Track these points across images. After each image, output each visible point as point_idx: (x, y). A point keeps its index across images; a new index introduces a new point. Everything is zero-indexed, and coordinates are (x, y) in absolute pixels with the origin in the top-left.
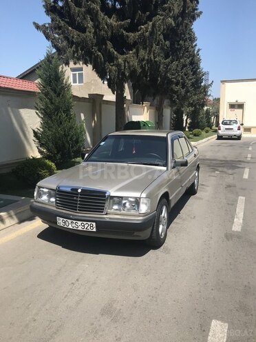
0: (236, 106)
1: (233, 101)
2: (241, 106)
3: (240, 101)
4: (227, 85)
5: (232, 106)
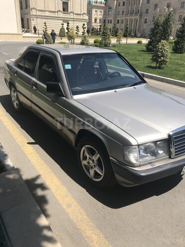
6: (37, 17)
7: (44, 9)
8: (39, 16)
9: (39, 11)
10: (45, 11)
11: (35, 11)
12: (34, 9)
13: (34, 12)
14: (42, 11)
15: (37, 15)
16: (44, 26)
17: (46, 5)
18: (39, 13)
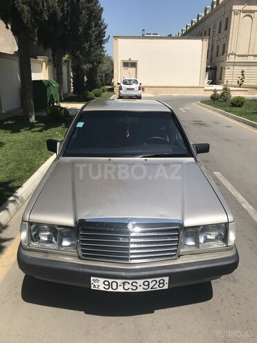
0: (130, 65)
1: (126, 59)
2: (134, 65)
3: (133, 59)
4: (120, 41)
5: (126, 64)
6: (235, 64)
7: (247, 54)
8: (237, 62)
9: (239, 56)
10: (247, 56)
11: (233, 57)
12: (232, 54)
13: (231, 59)
14: (243, 56)
15: (235, 62)
16: (241, 76)
17: (251, 47)
18: (238, 59)
